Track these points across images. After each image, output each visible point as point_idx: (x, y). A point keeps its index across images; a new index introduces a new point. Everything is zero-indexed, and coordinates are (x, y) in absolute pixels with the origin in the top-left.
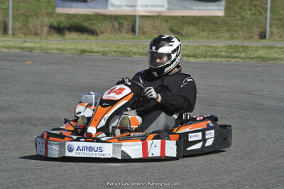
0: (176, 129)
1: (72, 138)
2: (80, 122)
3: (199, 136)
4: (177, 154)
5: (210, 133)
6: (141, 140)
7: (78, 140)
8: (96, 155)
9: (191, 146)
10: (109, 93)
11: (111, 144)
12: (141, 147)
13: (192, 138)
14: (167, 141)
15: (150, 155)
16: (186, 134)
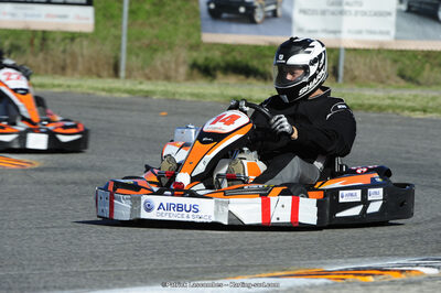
0: (319, 184)
1: (151, 190)
2: (166, 167)
3: (357, 195)
4: (318, 221)
5: (376, 193)
6: (261, 195)
7: (160, 193)
8: (188, 217)
10: (213, 123)
11: (213, 200)
12: (260, 206)
14: (301, 199)
15: (274, 220)
16: (335, 192)
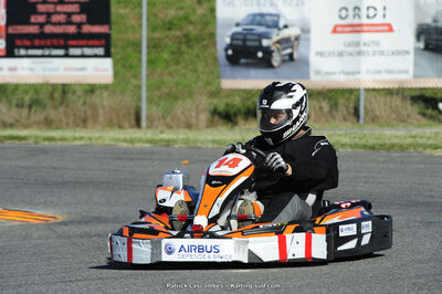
0: (319, 219)
2: (177, 210)
3: (353, 229)
5: (367, 226)
9: (342, 244)
10: (218, 166)
13: (345, 231)
16: (335, 227)
